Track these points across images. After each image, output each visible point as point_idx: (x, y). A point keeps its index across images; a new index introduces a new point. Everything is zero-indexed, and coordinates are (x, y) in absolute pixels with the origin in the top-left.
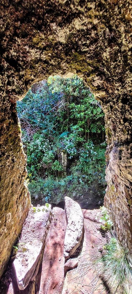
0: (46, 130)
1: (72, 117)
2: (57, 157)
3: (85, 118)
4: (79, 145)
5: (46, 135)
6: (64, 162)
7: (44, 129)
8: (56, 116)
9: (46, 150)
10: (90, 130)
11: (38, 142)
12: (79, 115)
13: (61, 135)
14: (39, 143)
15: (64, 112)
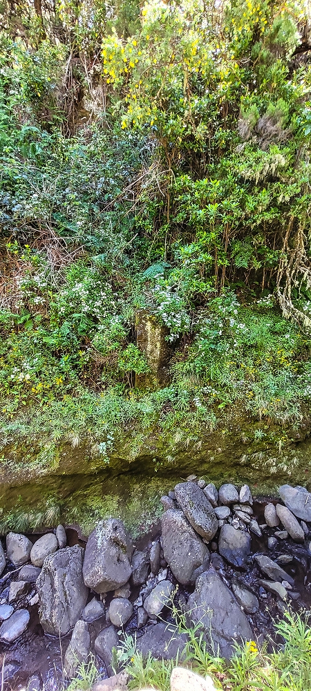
0: (102, 255)
1: (179, 219)
2: (132, 336)
3: (218, 221)
4: (198, 302)
5: (105, 271)
6: (154, 348)
7: (99, 252)
8: (132, 215)
9: (103, 313)
10: (232, 261)
11: (80, 289)
12: (202, 212)
13: (147, 271)
14: (84, 294)
15: (158, 202)
